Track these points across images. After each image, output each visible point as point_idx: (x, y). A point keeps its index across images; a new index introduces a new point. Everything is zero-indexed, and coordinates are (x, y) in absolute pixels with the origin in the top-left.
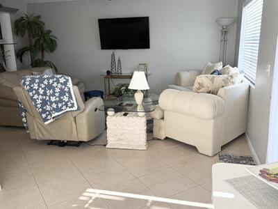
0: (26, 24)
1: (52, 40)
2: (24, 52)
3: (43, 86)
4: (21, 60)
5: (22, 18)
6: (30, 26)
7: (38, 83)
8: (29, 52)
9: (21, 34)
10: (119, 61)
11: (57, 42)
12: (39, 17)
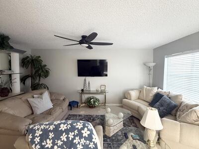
0: (30, 61)
1: (47, 71)
2: (27, 78)
3: (60, 143)
4: (24, 83)
5: (28, 57)
6: (33, 62)
7: (53, 138)
8: (30, 78)
9: (26, 67)
10: (89, 83)
11: (50, 72)
12: (39, 57)
